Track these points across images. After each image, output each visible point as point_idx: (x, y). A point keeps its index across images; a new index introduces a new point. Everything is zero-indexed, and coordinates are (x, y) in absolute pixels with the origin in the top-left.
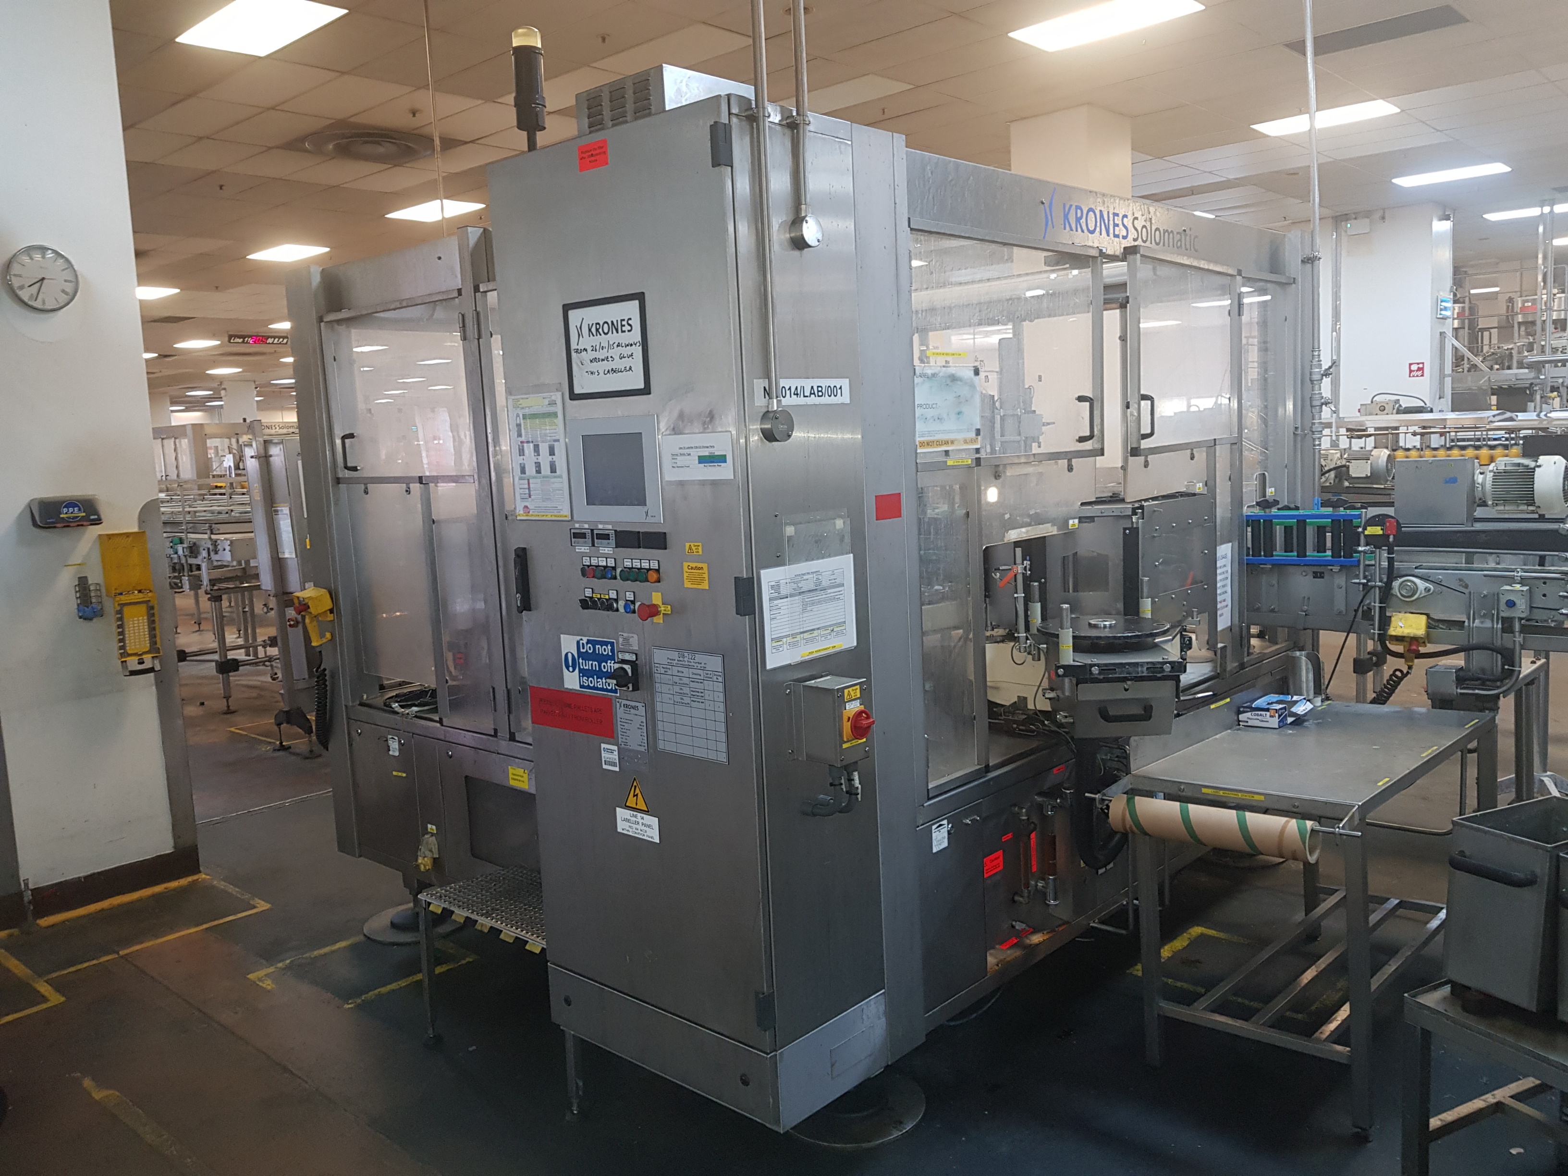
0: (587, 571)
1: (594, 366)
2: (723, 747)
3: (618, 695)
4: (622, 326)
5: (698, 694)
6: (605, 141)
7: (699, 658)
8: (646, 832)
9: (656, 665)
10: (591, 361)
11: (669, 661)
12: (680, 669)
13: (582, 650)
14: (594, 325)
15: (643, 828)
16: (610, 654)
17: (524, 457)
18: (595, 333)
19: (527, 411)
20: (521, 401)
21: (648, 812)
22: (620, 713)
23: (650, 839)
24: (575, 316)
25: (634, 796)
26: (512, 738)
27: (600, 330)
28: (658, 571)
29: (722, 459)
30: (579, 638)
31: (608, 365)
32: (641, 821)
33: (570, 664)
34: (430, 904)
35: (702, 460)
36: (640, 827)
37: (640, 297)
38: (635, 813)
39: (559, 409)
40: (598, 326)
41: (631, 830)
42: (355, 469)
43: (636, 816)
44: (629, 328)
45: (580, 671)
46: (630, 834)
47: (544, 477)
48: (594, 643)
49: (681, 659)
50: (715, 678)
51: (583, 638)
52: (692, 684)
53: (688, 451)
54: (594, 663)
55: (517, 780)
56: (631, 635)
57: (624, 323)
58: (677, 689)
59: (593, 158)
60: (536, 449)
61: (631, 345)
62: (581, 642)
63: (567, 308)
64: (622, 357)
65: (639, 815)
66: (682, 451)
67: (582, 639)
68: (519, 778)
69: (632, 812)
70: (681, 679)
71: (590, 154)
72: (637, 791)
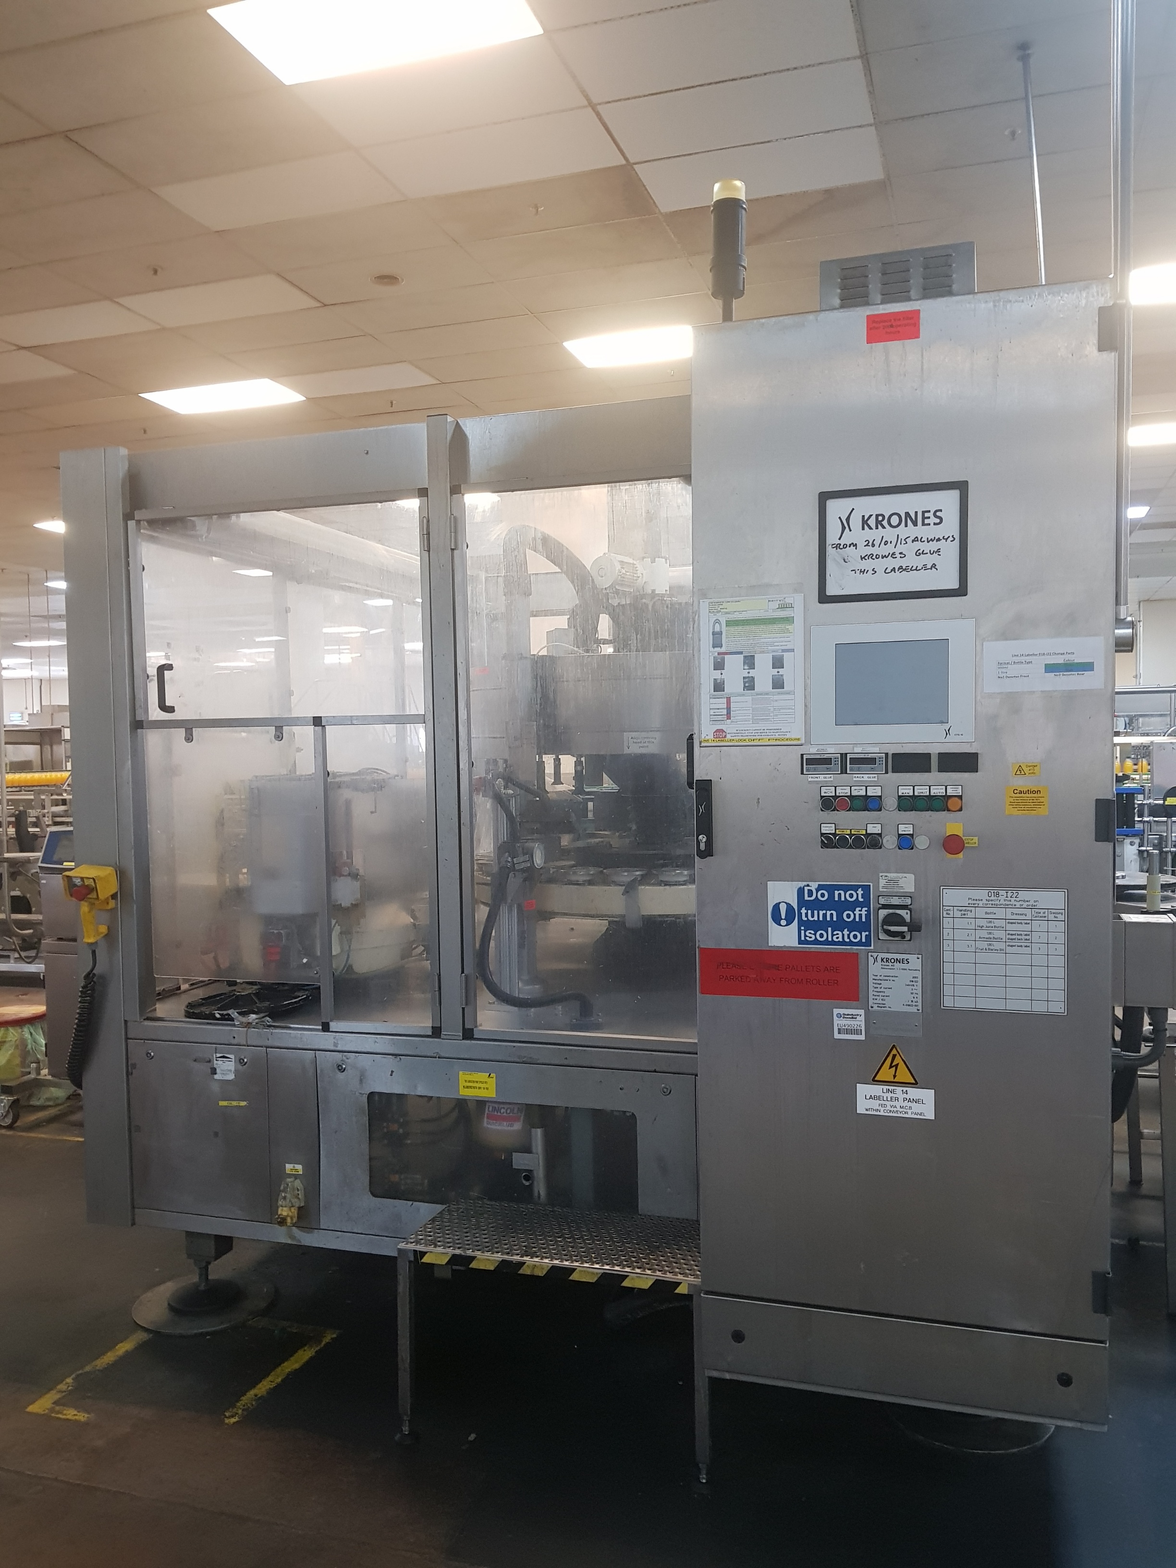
0: (828, 804)
1: (868, 564)
2: (1061, 996)
3: (872, 947)
4: (924, 518)
5: (1019, 937)
6: (917, 312)
7: (1024, 895)
8: (910, 1108)
9: (947, 908)
10: (862, 559)
11: (970, 901)
12: (989, 910)
13: (806, 898)
14: (874, 517)
15: (906, 1103)
16: (861, 899)
17: (723, 671)
18: (873, 526)
19: (731, 617)
20: (725, 605)
21: (916, 1083)
22: (875, 969)
23: (919, 1117)
24: (836, 509)
25: (891, 1067)
26: (468, 1034)
27: (885, 523)
28: (960, 797)
29: (1088, 667)
30: (802, 884)
31: (890, 563)
32: (901, 1097)
33: (783, 917)
34: (423, 1254)
35: (1050, 668)
36: (901, 1103)
37: (962, 487)
38: (891, 1088)
39: (798, 613)
40: (880, 518)
41: (882, 1109)
42: (171, 710)
43: (892, 1092)
44: (938, 521)
45: (801, 923)
46: (882, 1113)
47: (757, 694)
48: (831, 889)
49: (992, 898)
50: (1051, 917)
51: (810, 883)
52: (1009, 927)
53: (1028, 659)
54: (829, 913)
55: (471, 1087)
56: (900, 875)
57: (926, 515)
58: (984, 933)
59: (892, 329)
60: (750, 662)
61: (939, 540)
62: (806, 889)
63: (824, 497)
64: (918, 554)
65: (899, 1089)
66: (1016, 659)
67: (808, 886)
68: (482, 1085)
69: (885, 1088)
70: (990, 922)
71: (889, 324)
72: (898, 1060)
